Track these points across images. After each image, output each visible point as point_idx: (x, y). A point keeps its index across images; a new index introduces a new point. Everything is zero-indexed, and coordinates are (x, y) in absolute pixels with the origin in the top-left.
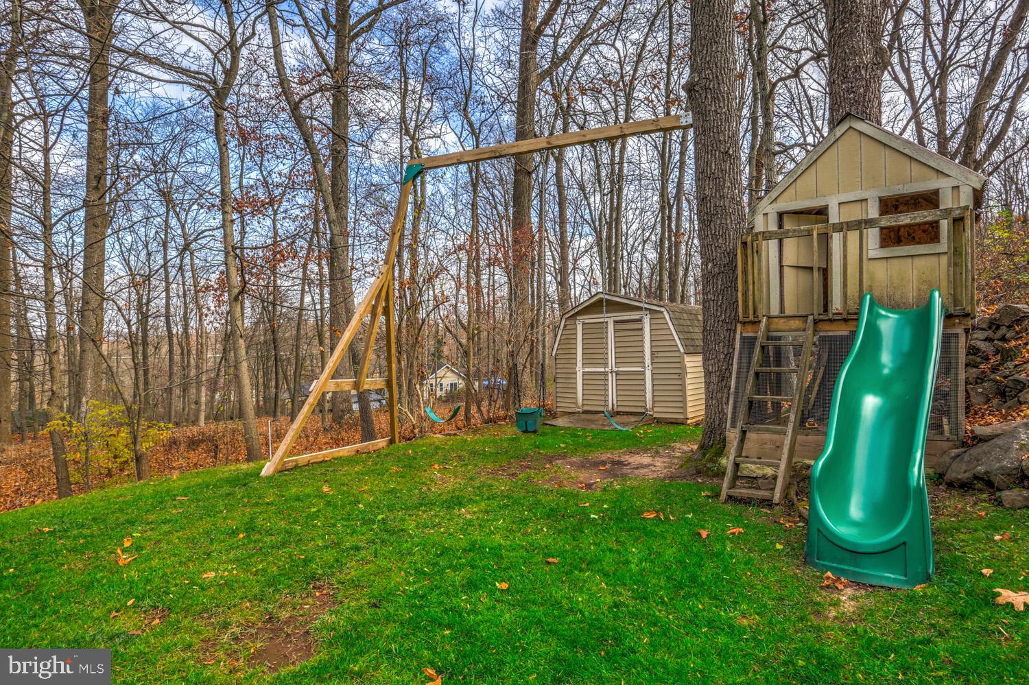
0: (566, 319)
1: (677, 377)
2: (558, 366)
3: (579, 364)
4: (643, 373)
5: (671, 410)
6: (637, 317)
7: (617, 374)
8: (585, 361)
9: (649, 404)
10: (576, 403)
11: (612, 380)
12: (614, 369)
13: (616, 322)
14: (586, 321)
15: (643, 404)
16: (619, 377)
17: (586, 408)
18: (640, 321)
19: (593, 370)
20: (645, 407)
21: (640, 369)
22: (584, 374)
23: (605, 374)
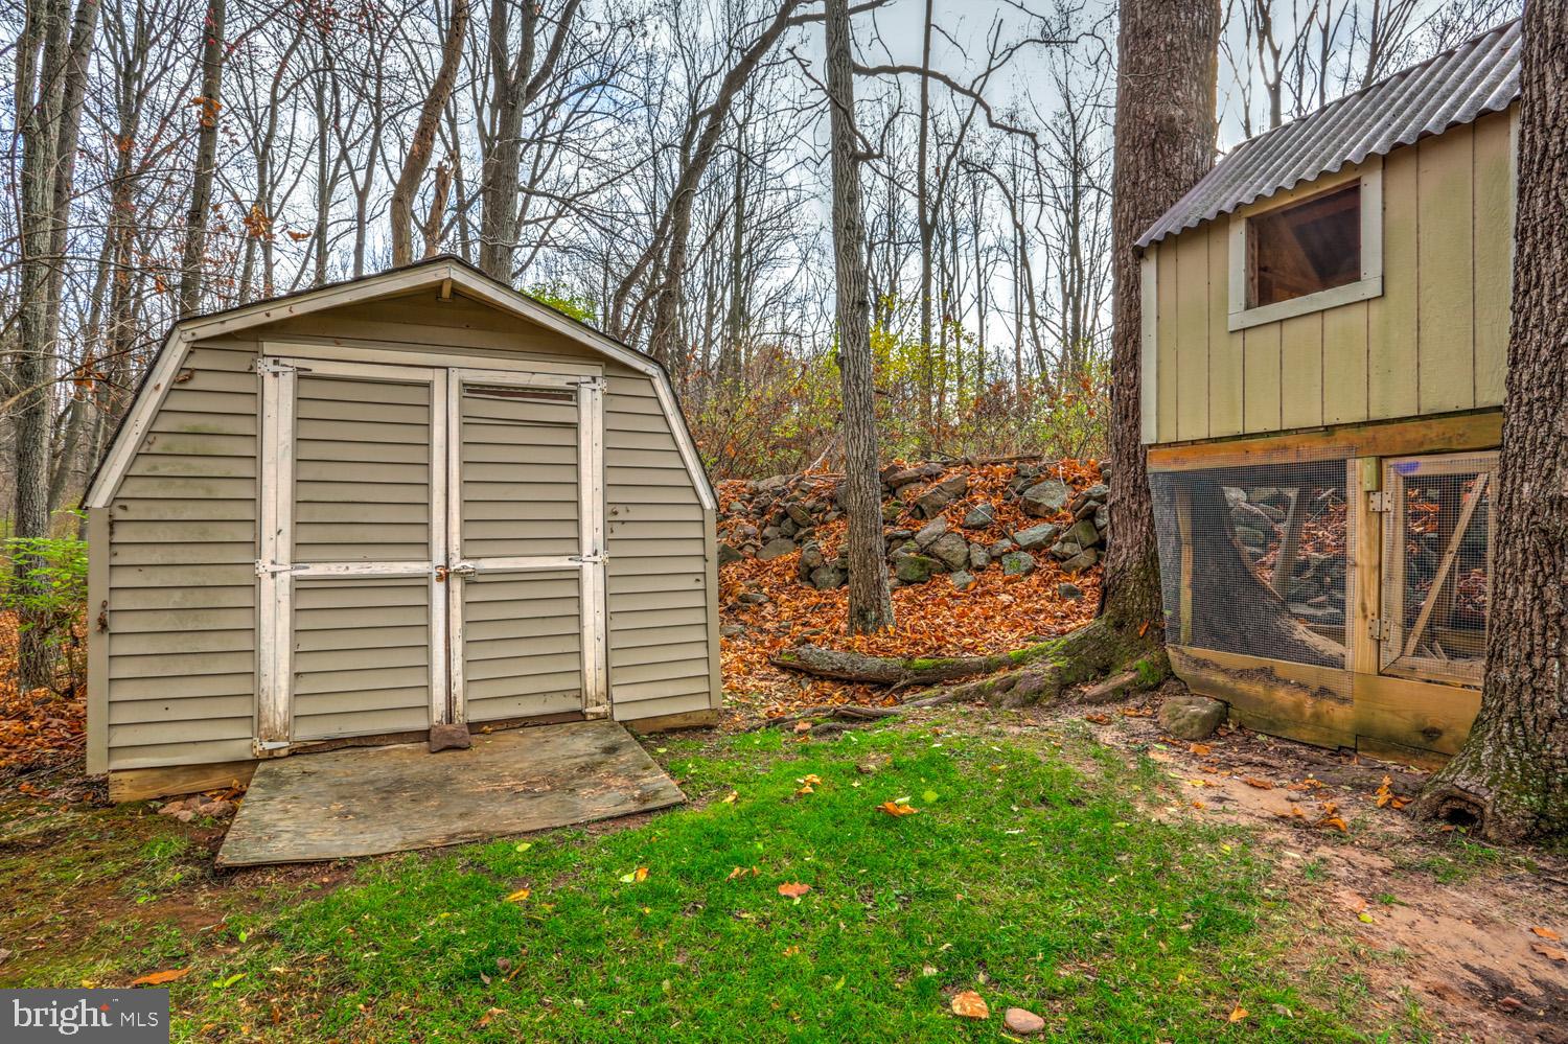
0: (196, 346)
1: (689, 583)
2: (126, 556)
3: (276, 547)
4: (575, 577)
5: (670, 689)
6: (560, 383)
7: (469, 580)
8: (307, 535)
9: (594, 679)
10: (254, 720)
11: (445, 610)
12: (457, 564)
13: (471, 390)
14: (319, 368)
15: (573, 683)
16: (478, 594)
17: (306, 733)
18: (569, 395)
19: (355, 569)
20: (580, 693)
21: (565, 563)
22: (300, 587)
23: (421, 584)
